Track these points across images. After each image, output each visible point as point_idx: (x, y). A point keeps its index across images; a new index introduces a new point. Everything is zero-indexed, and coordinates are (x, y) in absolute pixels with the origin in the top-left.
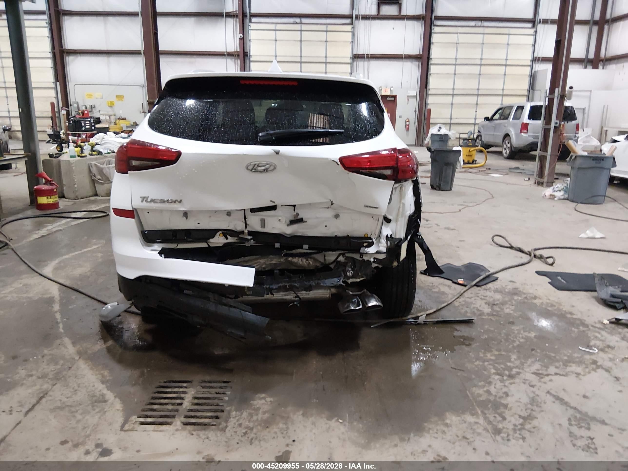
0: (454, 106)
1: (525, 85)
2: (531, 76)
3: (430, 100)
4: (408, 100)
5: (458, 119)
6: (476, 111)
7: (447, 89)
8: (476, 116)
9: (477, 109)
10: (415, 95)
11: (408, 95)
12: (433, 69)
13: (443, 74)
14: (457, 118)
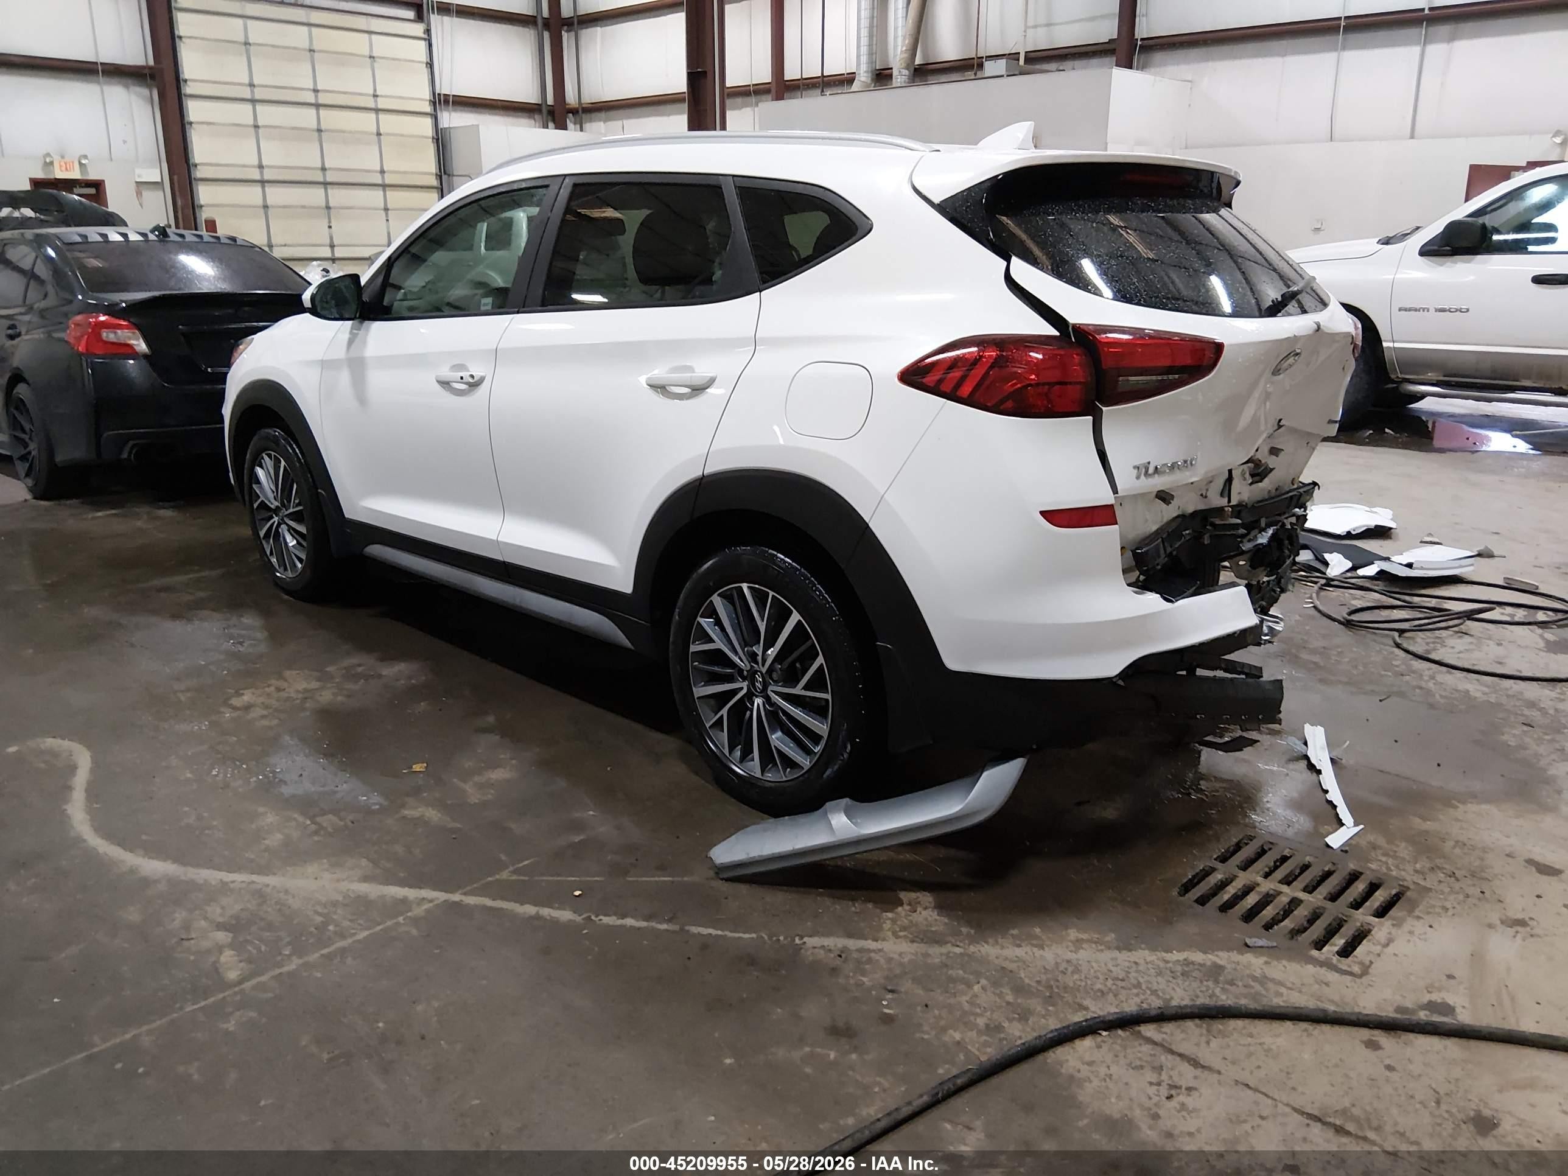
0: (270, 212)
1: (428, 163)
2: (438, 140)
3: (205, 194)
4: (139, 194)
5: (289, 246)
6: (330, 227)
7: (244, 166)
8: (331, 238)
9: (330, 222)
10: (159, 180)
11: (138, 180)
12: (194, 110)
13: (224, 125)
14: (285, 245)
